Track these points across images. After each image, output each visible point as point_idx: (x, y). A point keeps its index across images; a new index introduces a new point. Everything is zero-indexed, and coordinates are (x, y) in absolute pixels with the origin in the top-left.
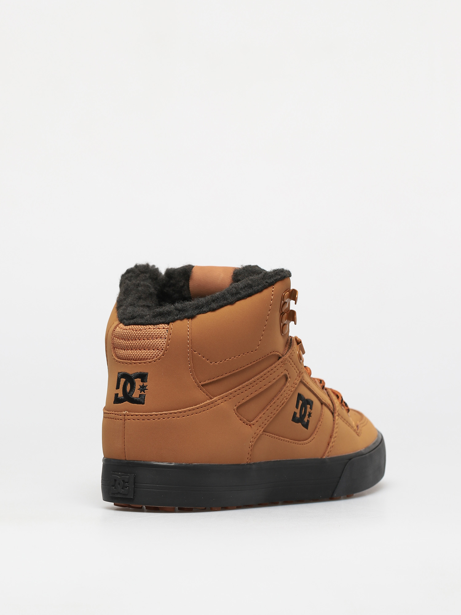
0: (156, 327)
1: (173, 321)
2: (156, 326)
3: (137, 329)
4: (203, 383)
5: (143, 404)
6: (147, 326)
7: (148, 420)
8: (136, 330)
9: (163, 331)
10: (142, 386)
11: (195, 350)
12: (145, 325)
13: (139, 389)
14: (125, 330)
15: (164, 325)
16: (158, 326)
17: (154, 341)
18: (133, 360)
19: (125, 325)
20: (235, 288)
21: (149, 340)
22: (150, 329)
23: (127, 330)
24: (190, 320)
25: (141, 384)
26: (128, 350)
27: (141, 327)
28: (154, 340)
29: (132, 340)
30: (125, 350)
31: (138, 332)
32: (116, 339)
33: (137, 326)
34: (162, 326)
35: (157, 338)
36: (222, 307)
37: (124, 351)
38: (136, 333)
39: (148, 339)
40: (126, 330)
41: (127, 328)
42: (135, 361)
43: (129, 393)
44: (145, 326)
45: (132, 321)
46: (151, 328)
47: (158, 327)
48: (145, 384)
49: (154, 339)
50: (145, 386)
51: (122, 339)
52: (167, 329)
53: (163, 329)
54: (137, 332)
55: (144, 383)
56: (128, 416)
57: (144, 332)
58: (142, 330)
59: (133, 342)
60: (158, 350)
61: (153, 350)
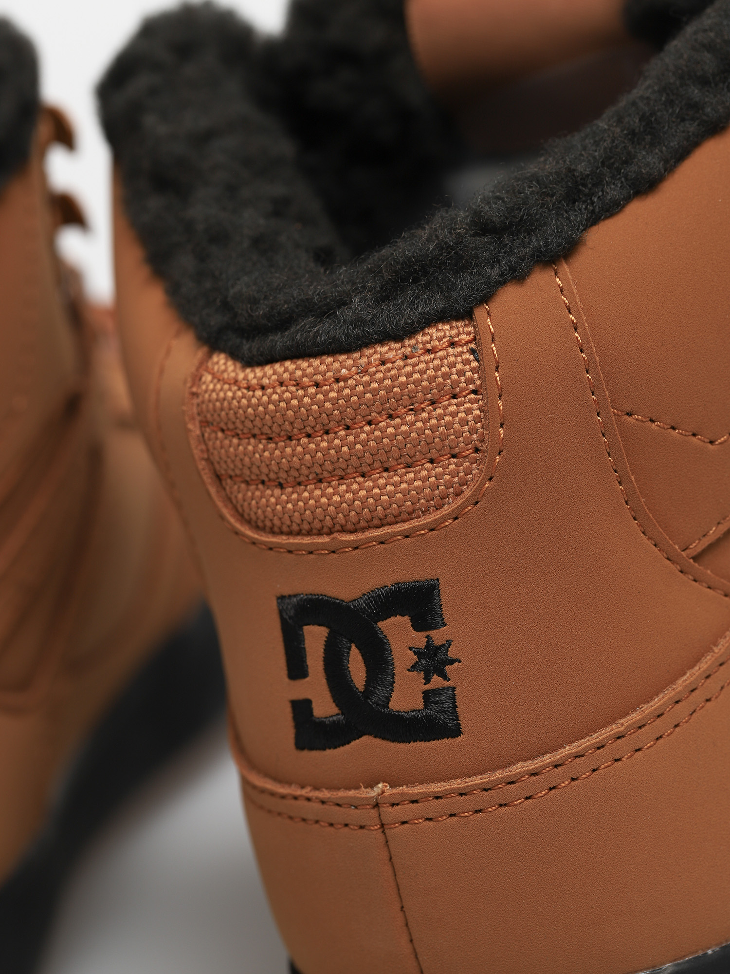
0: (414, 347)
1: (486, 299)
2: (413, 341)
3: (319, 377)
4: (697, 547)
5: (456, 732)
6: (368, 352)
7: (501, 805)
8: (317, 385)
9: (452, 359)
10: (426, 647)
11: (629, 409)
12: (355, 351)
13: (413, 668)
14: (259, 393)
15: (447, 327)
16: (420, 338)
17: (425, 421)
18: (343, 530)
19: (250, 362)
20: (709, 47)
21: (398, 421)
22: (389, 365)
23: (270, 391)
24: (565, 268)
25: (419, 639)
26: (299, 484)
27: (337, 365)
28: (425, 415)
29: (309, 436)
30: (281, 486)
31: (332, 390)
32: (220, 434)
33: (316, 362)
34: (441, 334)
35: (433, 403)
36: (682, 154)
37: (277, 492)
38: (320, 396)
39: (391, 417)
40: (263, 388)
41: (266, 381)
42: (352, 532)
43: (368, 691)
44: (356, 355)
45: (278, 340)
46: (391, 355)
47: (424, 343)
48: (438, 636)
49: (423, 410)
50: (438, 648)
51: (254, 436)
52: (470, 342)
53: (450, 350)
54: (326, 394)
55: (432, 633)
56: (393, 805)
57: (360, 388)
58: (345, 379)
59: (317, 445)
60: (454, 456)
61: (432, 461)
